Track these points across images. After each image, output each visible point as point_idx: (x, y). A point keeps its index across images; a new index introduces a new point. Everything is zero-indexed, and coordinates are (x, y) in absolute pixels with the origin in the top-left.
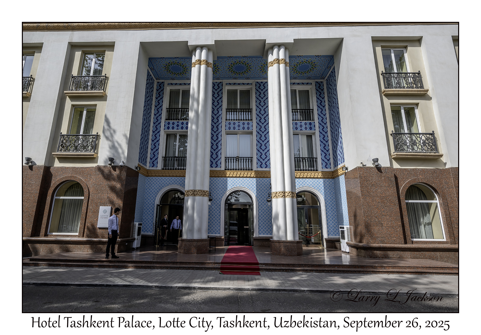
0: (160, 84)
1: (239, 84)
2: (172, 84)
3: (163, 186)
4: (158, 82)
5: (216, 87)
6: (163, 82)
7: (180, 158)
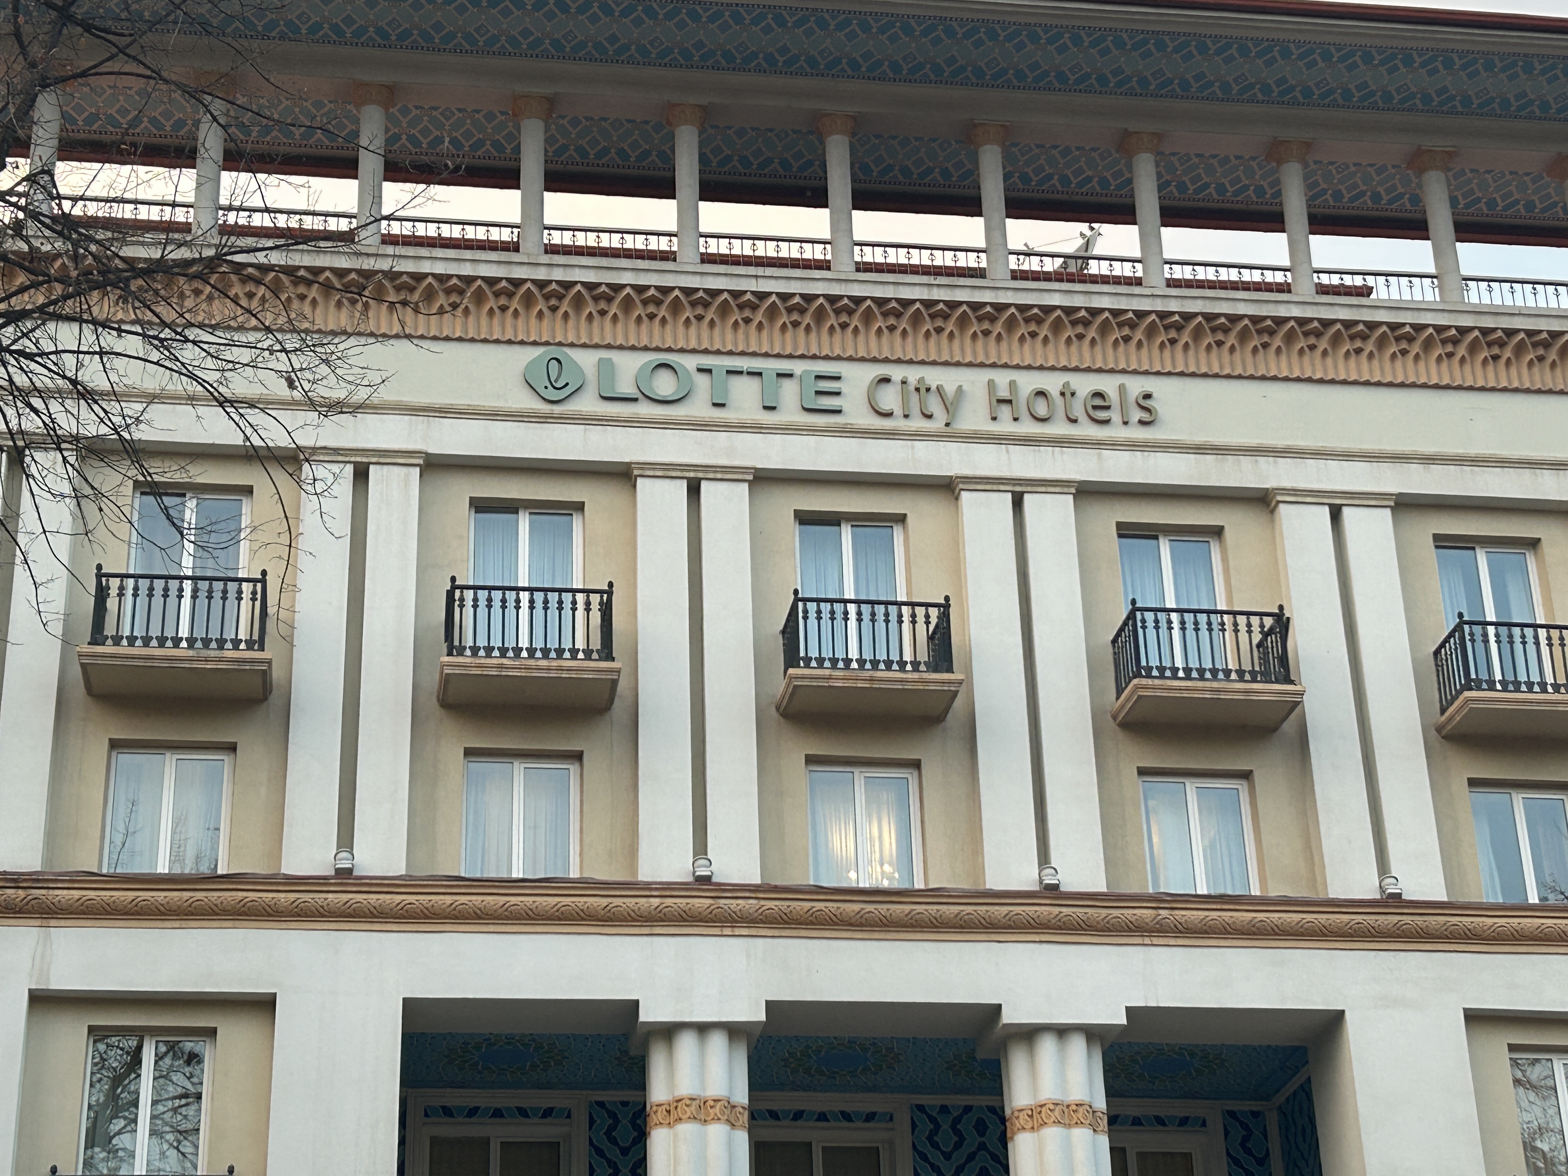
1: (823, 1117)
2: (448, 1112)
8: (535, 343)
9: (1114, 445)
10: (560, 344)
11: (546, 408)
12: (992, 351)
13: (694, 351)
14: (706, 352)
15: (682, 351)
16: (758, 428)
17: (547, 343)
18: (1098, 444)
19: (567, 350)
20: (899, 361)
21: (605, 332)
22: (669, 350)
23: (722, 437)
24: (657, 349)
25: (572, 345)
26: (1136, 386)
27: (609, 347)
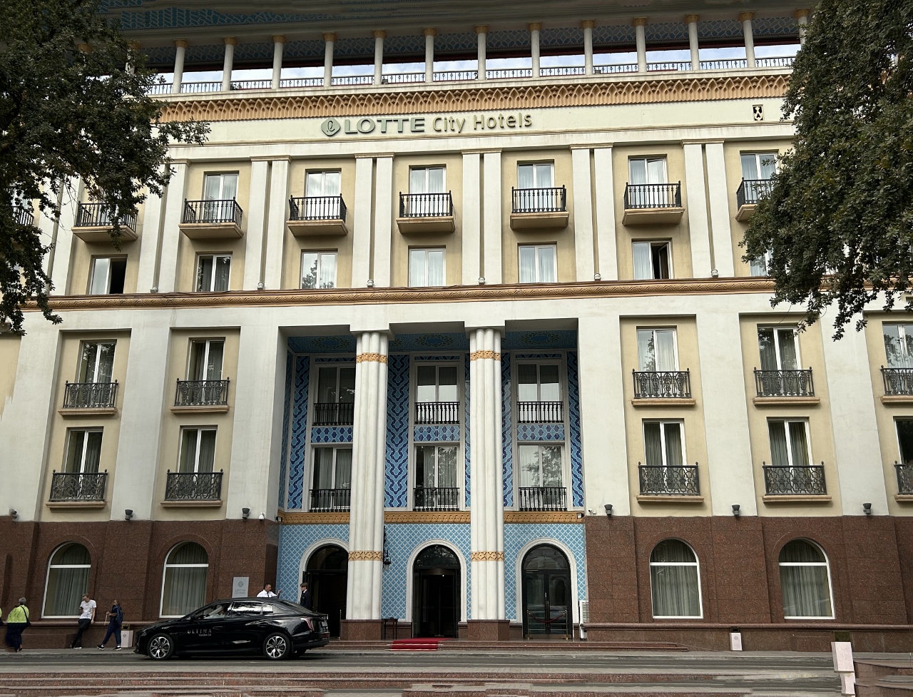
0: (303, 361)
1: (437, 358)
2: (322, 360)
3: (311, 541)
4: (299, 357)
5: (398, 365)
6: (306, 357)
7: (339, 492)
8: (325, 117)
9: (516, 134)
10: (333, 116)
11: (327, 138)
12: (475, 105)
13: (376, 115)
14: (380, 115)
15: (372, 115)
16: (396, 139)
17: (328, 116)
18: (510, 135)
19: (335, 118)
20: (444, 112)
21: (347, 111)
22: (368, 115)
23: (384, 143)
24: (364, 115)
25: (337, 116)
26: (525, 113)
27: (349, 116)
